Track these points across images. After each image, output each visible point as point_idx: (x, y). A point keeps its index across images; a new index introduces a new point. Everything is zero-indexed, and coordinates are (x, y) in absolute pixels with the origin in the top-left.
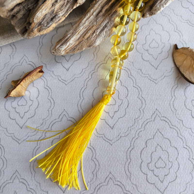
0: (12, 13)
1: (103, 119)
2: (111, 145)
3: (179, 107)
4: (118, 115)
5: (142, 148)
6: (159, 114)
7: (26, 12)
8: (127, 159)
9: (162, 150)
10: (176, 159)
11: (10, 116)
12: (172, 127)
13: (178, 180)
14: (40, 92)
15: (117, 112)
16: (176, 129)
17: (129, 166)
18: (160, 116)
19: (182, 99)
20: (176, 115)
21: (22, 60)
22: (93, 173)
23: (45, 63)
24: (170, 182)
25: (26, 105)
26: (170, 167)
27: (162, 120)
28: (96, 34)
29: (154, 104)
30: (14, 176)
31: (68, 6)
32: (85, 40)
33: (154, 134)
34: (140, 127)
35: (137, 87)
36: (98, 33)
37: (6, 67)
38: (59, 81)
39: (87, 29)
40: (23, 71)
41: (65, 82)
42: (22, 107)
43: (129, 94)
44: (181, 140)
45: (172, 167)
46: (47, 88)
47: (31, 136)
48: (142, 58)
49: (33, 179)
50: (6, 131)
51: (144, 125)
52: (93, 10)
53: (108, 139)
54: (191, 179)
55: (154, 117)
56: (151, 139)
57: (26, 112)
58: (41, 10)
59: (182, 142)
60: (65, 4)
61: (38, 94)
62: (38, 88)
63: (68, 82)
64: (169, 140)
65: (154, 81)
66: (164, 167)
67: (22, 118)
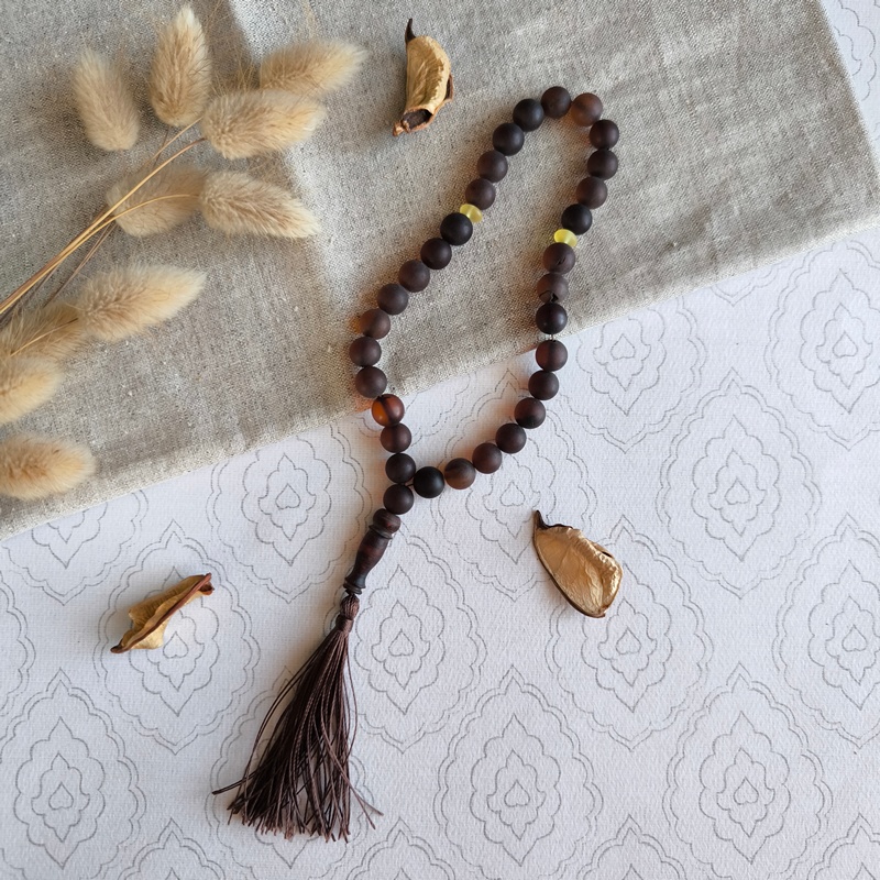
1: (383, 691)
2: (402, 753)
3: (568, 661)
4: (418, 680)
5: (475, 761)
6: (517, 676)
8: (440, 787)
9: (523, 765)
10: (555, 786)
11: (146, 684)
12: (548, 708)
13: (557, 834)
14: (220, 622)
15: (416, 672)
16: (558, 713)
17: (444, 803)
18: (521, 682)
19: (577, 639)
20: (560, 680)
21: (167, 535)
23: (232, 543)
24: (538, 839)
25: (185, 656)
26: (539, 804)
27: (524, 692)
29: (507, 652)
30: (167, 832)
33: (505, 725)
34: (471, 709)
35: (466, 608)
37: (123, 554)
38: (270, 593)
40: (172, 564)
41: (285, 596)
42: (176, 660)
43: (447, 629)
44: (567, 740)
45: (545, 804)
46: (239, 610)
47: (204, 735)
48: (482, 534)
49: (215, 837)
50: (139, 724)
51: (480, 705)
53: (395, 740)
54: (586, 832)
55: (507, 684)
56: (498, 737)
57: (187, 674)
59: (570, 746)
61: (216, 626)
62: (216, 612)
63: (293, 595)
64: (540, 741)
65: (508, 593)
66: (526, 805)
67: (178, 689)
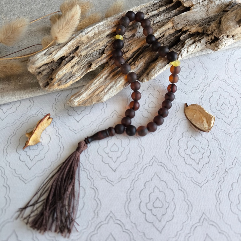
0: (39, 70)
1: (107, 163)
2: (113, 186)
3: (174, 155)
4: (120, 160)
5: (141, 189)
6: (156, 160)
7: (50, 71)
8: (127, 199)
9: (160, 191)
10: (173, 200)
11: (20, 158)
13: (175, 220)
14: (51, 139)
15: (119, 157)
16: (172, 173)
17: (129, 206)
19: (177, 148)
20: (172, 161)
21: (38, 112)
22: (94, 212)
23: (59, 115)
24: (167, 222)
25: (37, 149)
26: (167, 207)
27: (159, 165)
28: (104, 92)
29: (152, 152)
31: (83, 70)
32: (95, 95)
33: (152, 177)
34: (139, 171)
36: (105, 91)
38: (70, 130)
39: (97, 88)
42: (33, 150)
43: (131, 143)
45: (169, 207)
46: (59, 135)
47: (38, 177)
50: (14, 172)
51: (143, 169)
52: (103, 74)
53: (110, 181)
54: (187, 219)
55: (152, 162)
56: (150, 181)
57: (36, 155)
58: (62, 70)
59: (177, 184)
60: (81, 68)
61: (49, 140)
62: (50, 136)
64: (166, 183)
66: (162, 207)
67: (32, 160)
